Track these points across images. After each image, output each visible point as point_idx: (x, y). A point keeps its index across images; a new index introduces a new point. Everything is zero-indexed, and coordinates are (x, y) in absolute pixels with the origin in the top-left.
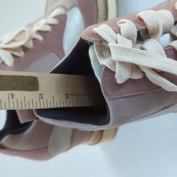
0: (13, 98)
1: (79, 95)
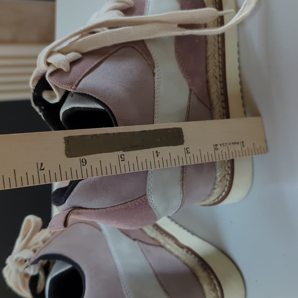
0: (157, 156)
1: (229, 144)
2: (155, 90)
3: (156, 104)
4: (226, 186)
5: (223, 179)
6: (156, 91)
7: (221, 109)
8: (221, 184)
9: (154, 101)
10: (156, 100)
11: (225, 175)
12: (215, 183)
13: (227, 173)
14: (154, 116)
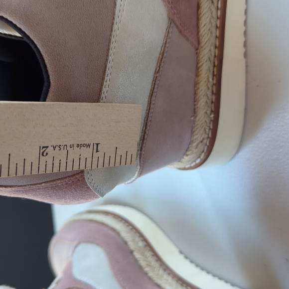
2: (114, 18)
3: (113, 39)
4: (203, 151)
5: (200, 144)
6: (117, 20)
7: (213, 48)
8: (196, 150)
9: (111, 35)
10: (114, 33)
11: (203, 139)
12: (188, 148)
13: (206, 136)
14: (107, 60)
